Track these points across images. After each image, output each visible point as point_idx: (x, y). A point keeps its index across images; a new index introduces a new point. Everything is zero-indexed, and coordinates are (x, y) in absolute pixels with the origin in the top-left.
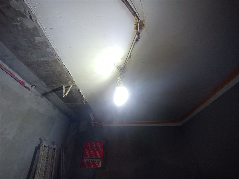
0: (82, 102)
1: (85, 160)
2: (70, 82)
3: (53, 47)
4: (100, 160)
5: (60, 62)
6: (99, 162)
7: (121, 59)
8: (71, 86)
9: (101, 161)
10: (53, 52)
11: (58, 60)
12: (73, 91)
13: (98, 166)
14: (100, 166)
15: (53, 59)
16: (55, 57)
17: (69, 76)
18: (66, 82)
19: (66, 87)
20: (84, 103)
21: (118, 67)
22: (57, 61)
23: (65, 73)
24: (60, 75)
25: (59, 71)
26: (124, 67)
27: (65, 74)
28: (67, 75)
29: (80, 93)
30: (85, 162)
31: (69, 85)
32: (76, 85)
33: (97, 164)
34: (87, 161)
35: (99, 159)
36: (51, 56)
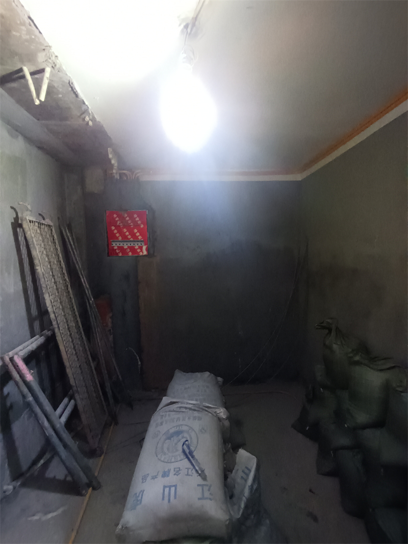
0: (84, 119)
1: (114, 245)
2: (41, 57)
4: (143, 244)
6: (142, 247)
8: (48, 71)
9: (145, 245)
12: (56, 85)
13: (141, 254)
14: (145, 253)
17: (35, 36)
18: (30, 58)
19: (32, 71)
20: (91, 123)
23: (21, 24)
24: (8, 31)
26: (196, 18)
28: (29, 32)
29: (74, 93)
30: (116, 248)
31: (41, 67)
32: (61, 66)
33: (139, 250)
34: (118, 247)
35: (142, 241)
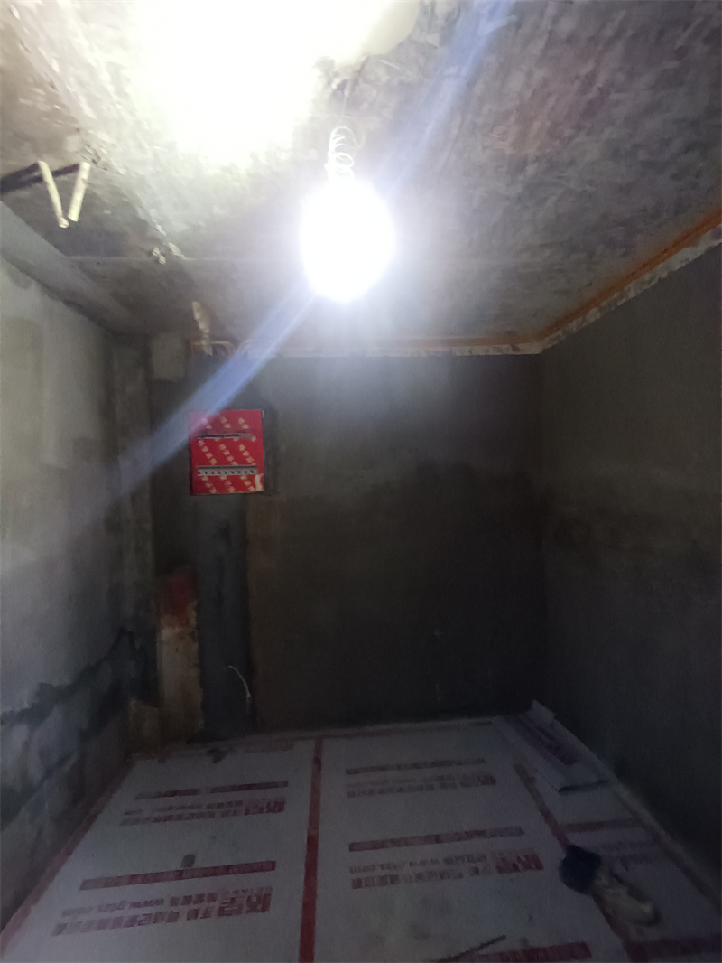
0: (150, 253)
1: (202, 474)
2: (72, 144)
4: (255, 471)
6: (254, 476)
8: (86, 167)
9: (259, 473)
12: (100, 193)
14: (259, 487)
18: (53, 145)
19: (56, 168)
24: (12, 98)
27: (40, 91)
31: (73, 161)
34: (209, 477)
35: (253, 467)
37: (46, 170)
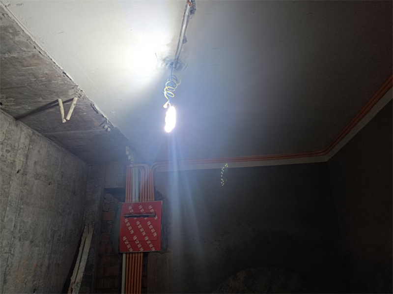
0: (104, 127)
2: (71, 92)
3: (27, 33)
5: (45, 59)
7: (168, 45)
8: (76, 99)
10: (28, 43)
11: (40, 55)
12: (81, 107)
15: (30, 54)
16: (34, 50)
17: (67, 81)
18: (64, 93)
19: (64, 100)
20: (109, 129)
21: (164, 60)
22: (38, 57)
23: (58, 76)
24: (50, 81)
25: (47, 74)
26: (178, 59)
27: (60, 78)
28: (63, 80)
29: (95, 111)
32: (85, 96)
36: (25, 49)
37: (60, 102)
